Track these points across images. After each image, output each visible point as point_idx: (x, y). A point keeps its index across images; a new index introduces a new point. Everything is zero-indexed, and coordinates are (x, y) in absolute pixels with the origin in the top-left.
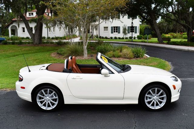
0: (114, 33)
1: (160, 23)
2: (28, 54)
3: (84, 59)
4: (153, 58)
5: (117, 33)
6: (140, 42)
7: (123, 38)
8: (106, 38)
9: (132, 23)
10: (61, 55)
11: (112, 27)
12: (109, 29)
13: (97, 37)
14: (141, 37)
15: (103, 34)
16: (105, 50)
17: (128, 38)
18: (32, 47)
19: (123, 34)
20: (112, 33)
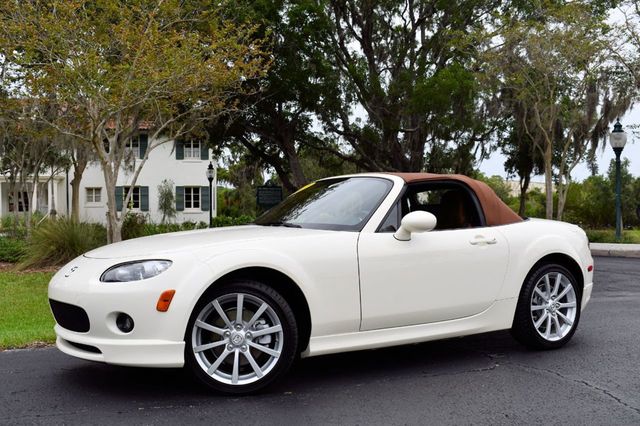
5: (138, 209)
9: (210, 167)
10: (7, 261)
11: (117, 190)
19: (160, 215)
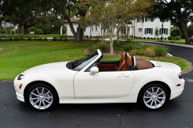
0: (147, 34)
1: (190, 26)
2: (67, 49)
3: (109, 55)
4: (175, 57)
5: (150, 34)
6: (169, 42)
7: (155, 39)
8: (140, 38)
9: (163, 25)
11: (145, 29)
12: (143, 31)
13: (132, 37)
14: (171, 38)
15: (138, 35)
16: (131, 48)
17: (160, 39)
18: (73, 44)
19: (155, 35)
20: (145, 34)
